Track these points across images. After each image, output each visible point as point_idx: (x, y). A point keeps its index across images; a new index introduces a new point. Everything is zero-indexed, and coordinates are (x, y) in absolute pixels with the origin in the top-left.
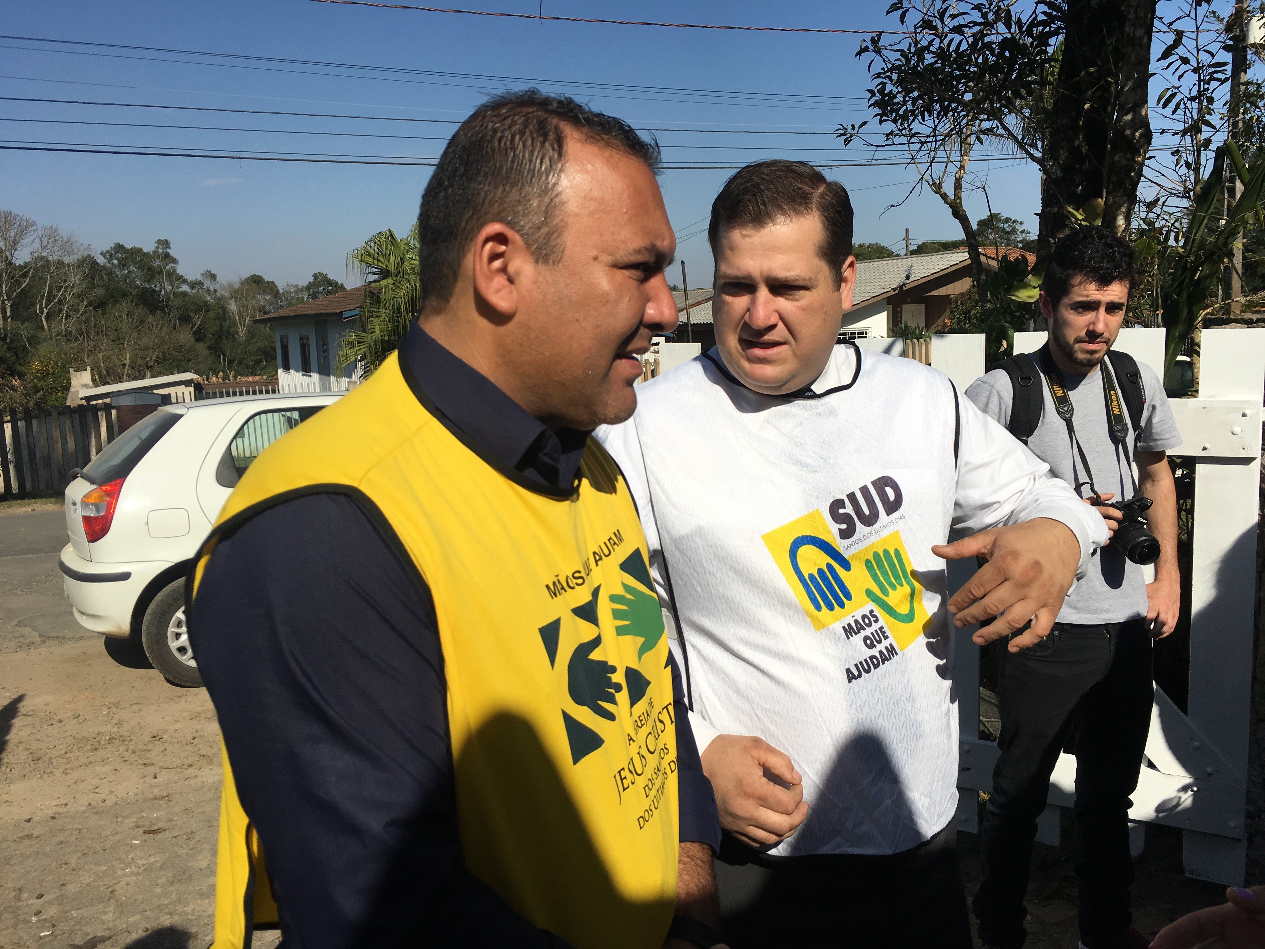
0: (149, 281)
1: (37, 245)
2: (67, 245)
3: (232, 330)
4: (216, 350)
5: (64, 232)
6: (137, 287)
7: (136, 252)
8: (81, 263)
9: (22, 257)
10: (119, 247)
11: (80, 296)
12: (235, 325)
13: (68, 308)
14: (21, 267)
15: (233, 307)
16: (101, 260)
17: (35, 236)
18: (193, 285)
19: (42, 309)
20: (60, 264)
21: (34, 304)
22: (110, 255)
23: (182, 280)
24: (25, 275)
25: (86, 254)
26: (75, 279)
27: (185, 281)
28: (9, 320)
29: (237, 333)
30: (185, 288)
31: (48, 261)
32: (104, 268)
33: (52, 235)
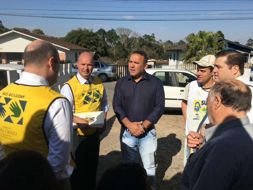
0: (150, 42)
1: (132, 35)
2: (137, 35)
3: (163, 51)
4: (160, 55)
5: (137, 32)
6: (148, 42)
7: (149, 36)
8: (139, 38)
9: (130, 37)
10: (146, 35)
11: (138, 44)
12: (164, 50)
13: (136, 46)
14: (129, 39)
15: (164, 46)
16: (142, 37)
17: (132, 33)
18: (157, 42)
20: (136, 38)
21: (131, 45)
22: (144, 37)
23: (155, 41)
24: (130, 40)
25: (140, 36)
26: (138, 41)
27: (156, 41)
29: (164, 52)
30: (156, 43)
31: (134, 38)
32: (143, 39)
33: (135, 33)
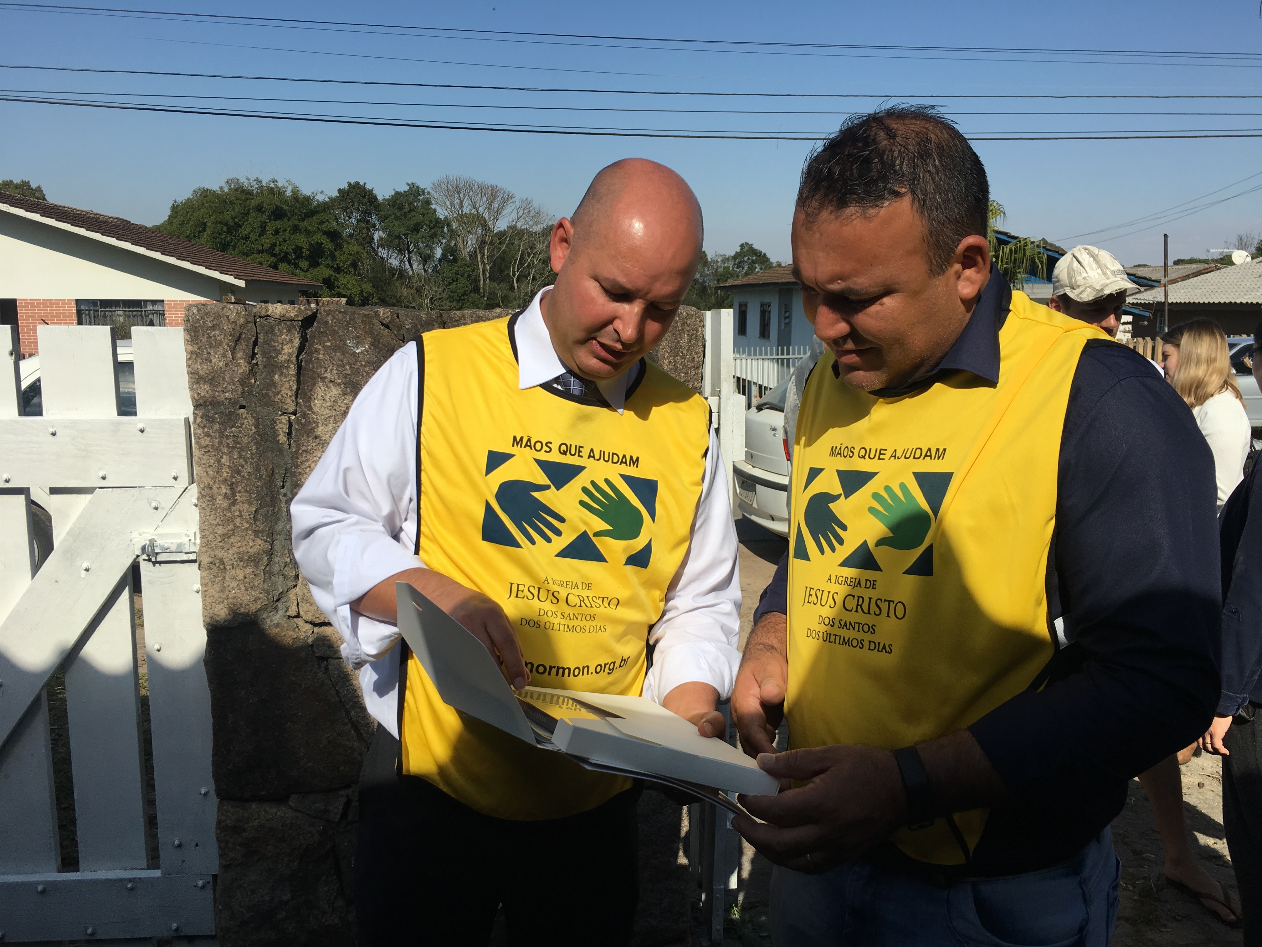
2: (537, 216)
5: (536, 204)
13: (535, 271)
14: (500, 234)
17: (513, 207)
19: (515, 272)
20: (531, 233)
24: (503, 242)
28: (488, 280)
31: (521, 230)
33: (527, 206)
